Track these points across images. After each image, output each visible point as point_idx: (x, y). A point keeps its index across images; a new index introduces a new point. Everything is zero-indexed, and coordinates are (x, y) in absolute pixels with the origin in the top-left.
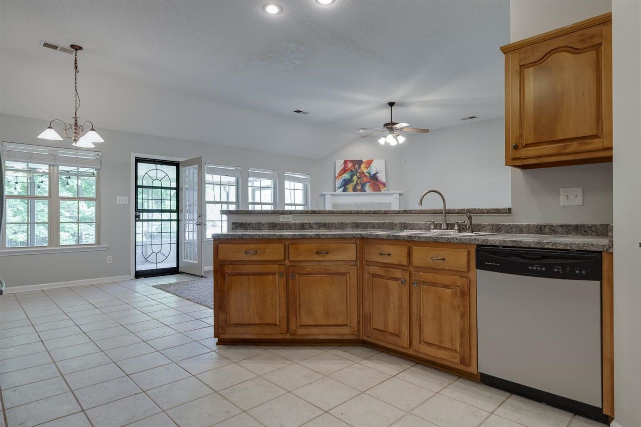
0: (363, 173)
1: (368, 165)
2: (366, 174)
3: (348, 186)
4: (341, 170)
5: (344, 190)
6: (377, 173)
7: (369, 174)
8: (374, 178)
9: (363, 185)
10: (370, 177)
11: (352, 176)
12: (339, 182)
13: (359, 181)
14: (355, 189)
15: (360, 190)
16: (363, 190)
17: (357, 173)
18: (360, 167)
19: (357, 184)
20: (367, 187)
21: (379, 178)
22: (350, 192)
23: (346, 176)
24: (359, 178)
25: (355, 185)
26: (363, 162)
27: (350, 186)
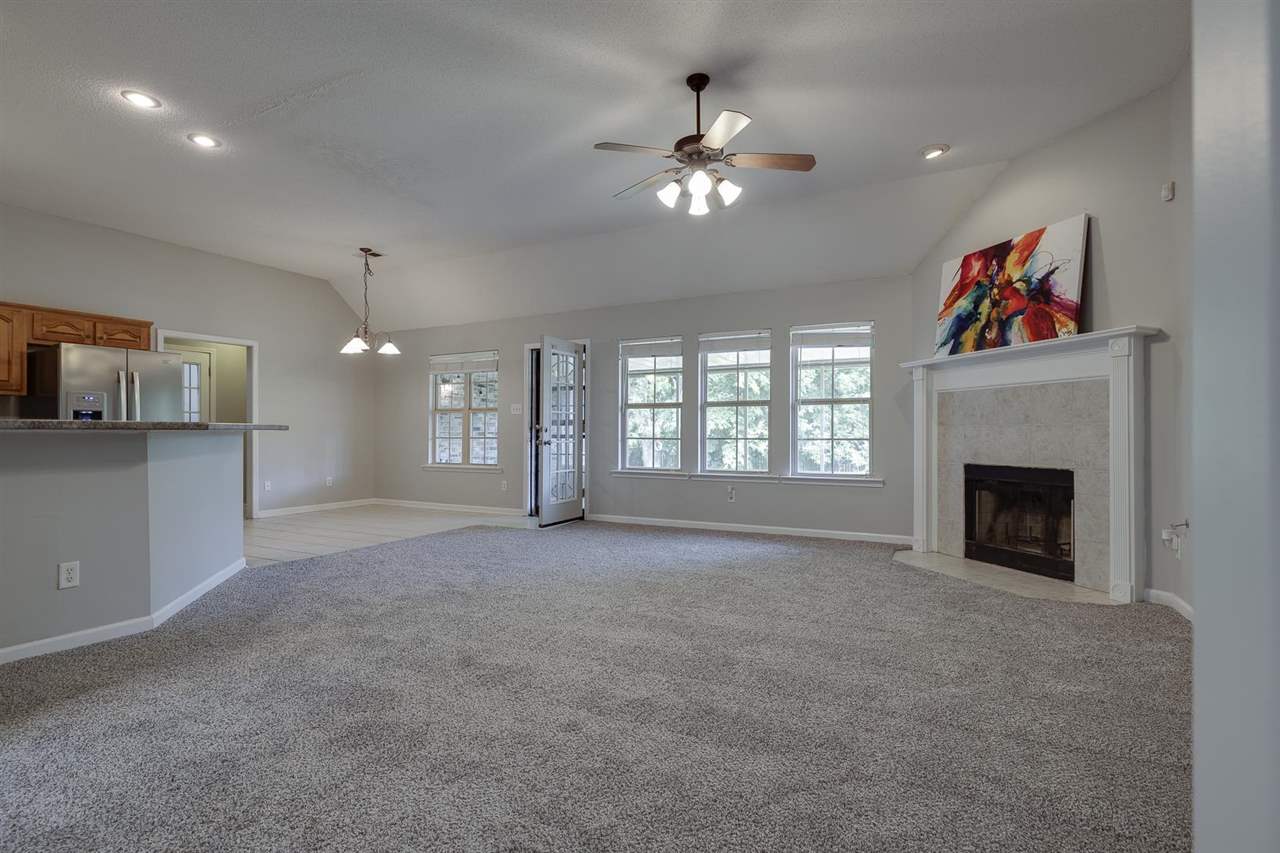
0: (1009, 283)
1: (1026, 253)
2: (1018, 285)
3: (963, 337)
4: (953, 291)
5: (953, 351)
6: (1052, 272)
7: (1027, 280)
8: (1042, 291)
9: (1004, 325)
10: (1029, 291)
11: (977, 304)
12: (943, 328)
13: (994, 314)
14: (981, 343)
15: (994, 344)
16: (1002, 341)
17: (991, 289)
18: (1001, 267)
19: (988, 325)
20: (1017, 331)
21: (1056, 291)
22: (968, 353)
23: (964, 304)
24: (995, 304)
25: (984, 328)
26: (1012, 248)
27: (970, 335)
